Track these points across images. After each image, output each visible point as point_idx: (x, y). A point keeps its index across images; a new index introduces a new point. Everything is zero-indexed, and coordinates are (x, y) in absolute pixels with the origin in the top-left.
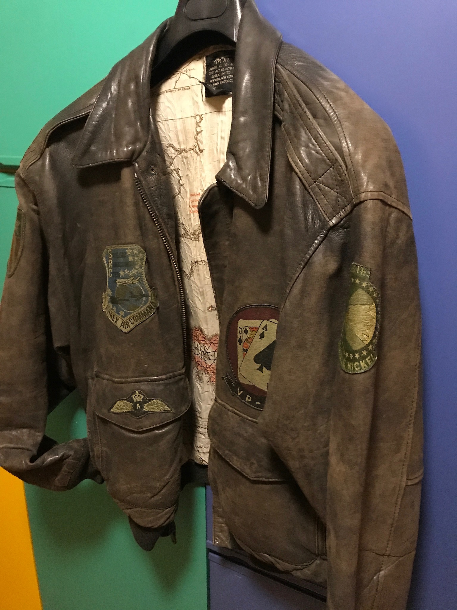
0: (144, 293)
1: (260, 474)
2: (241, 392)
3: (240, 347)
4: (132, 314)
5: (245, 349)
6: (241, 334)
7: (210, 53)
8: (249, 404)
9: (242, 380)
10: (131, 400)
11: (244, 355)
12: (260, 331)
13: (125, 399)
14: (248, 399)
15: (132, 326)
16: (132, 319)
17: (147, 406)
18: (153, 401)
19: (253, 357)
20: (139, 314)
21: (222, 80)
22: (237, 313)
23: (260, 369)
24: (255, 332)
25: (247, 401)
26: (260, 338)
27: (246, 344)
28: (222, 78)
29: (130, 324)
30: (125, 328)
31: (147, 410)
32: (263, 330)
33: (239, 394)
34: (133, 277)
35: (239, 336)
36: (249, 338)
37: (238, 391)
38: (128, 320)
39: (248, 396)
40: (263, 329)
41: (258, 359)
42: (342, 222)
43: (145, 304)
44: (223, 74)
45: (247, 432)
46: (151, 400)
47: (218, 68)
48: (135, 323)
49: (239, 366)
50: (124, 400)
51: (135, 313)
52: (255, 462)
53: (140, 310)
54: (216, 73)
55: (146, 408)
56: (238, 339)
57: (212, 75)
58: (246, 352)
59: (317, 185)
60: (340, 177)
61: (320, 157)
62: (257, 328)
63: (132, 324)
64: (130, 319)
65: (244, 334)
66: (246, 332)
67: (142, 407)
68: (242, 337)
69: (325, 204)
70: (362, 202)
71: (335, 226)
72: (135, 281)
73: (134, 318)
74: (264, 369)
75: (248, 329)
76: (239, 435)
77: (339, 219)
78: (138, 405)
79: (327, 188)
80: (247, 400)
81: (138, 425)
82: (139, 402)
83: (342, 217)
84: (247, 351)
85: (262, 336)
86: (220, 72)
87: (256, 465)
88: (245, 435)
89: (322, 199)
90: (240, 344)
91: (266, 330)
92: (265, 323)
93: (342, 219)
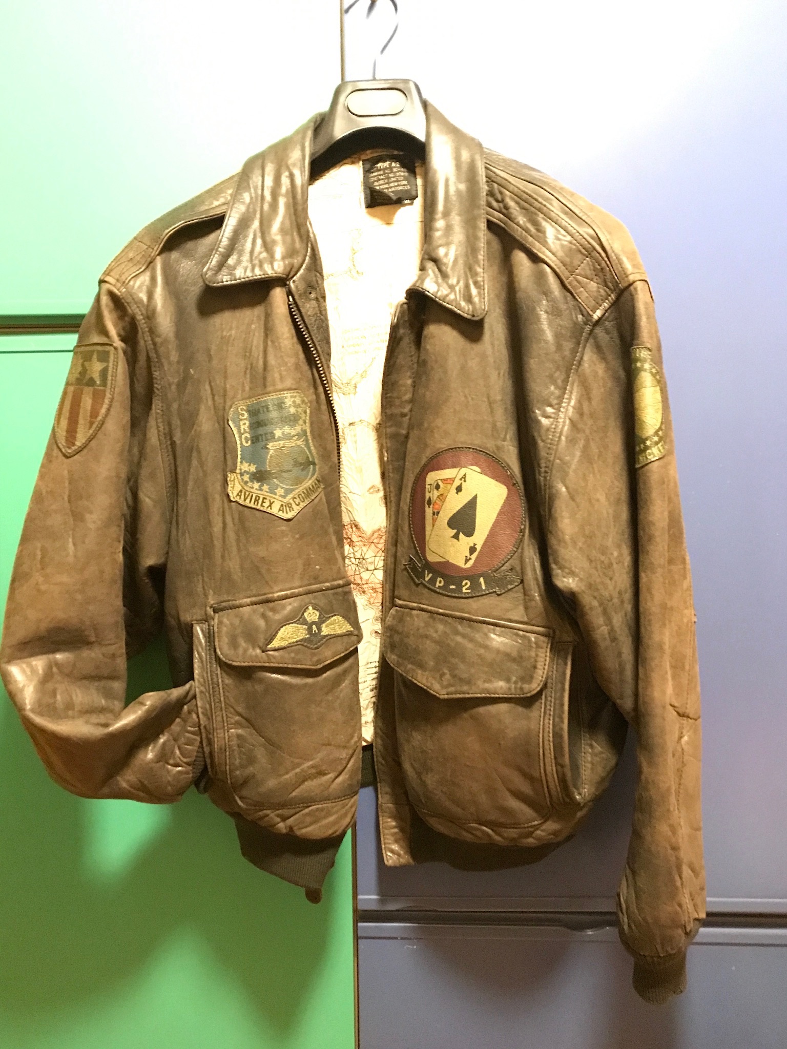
0: (311, 460)
1: (452, 689)
2: (430, 575)
3: (429, 511)
4: (297, 491)
5: (436, 511)
6: (430, 492)
7: (368, 157)
8: (441, 591)
9: (432, 558)
10: (305, 622)
11: (434, 521)
12: (457, 483)
13: (295, 622)
14: (440, 583)
15: (297, 509)
16: (298, 498)
17: (327, 626)
18: (333, 619)
19: (446, 521)
20: (307, 490)
21: (391, 187)
22: (425, 465)
23: (456, 537)
24: (449, 486)
25: (437, 586)
26: (457, 493)
27: (437, 504)
28: (392, 185)
29: (294, 506)
30: (287, 513)
31: (327, 633)
32: (461, 482)
33: (427, 579)
34: (297, 437)
35: (428, 495)
36: (442, 495)
37: (426, 575)
38: (291, 501)
39: (439, 579)
40: (461, 479)
41: (452, 523)
42: (607, 314)
43: (313, 475)
44: (393, 179)
45: (436, 632)
46: (329, 618)
47: (385, 174)
48: (301, 503)
49: (427, 538)
50: (292, 623)
51: (301, 488)
52: (446, 671)
53: (308, 484)
54: (382, 179)
55: (325, 631)
56: (426, 502)
57: (376, 181)
58: (437, 515)
59: (574, 278)
60: (599, 265)
61: (574, 247)
62: (453, 480)
63: (298, 505)
64: (294, 498)
65: (435, 491)
66: (438, 487)
67: (319, 629)
68: (431, 496)
69: (587, 297)
70: (631, 285)
71: (600, 319)
72: (299, 443)
73: (300, 496)
74: (461, 536)
75: (440, 483)
76: (427, 637)
77: (604, 312)
78: (314, 627)
79: (585, 279)
80: (438, 584)
81: (315, 659)
82: (314, 623)
83: (607, 308)
84: (438, 513)
85: (459, 489)
86: (389, 178)
87: (448, 676)
88: (434, 635)
89: (581, 292)
90: (429, 507)
91: (465, 481)
92: (464, 471)
93: (606, 311)
